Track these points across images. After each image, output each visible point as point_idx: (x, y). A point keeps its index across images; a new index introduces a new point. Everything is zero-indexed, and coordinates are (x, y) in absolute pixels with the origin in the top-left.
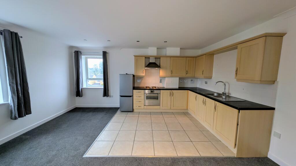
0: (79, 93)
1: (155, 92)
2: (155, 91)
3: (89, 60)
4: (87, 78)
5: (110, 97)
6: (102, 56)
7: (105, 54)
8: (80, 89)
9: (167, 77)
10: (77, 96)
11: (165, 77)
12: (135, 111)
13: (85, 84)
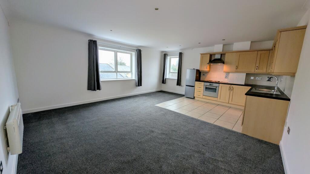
0: (164, 81)
1: (215, 85)
2: (213, 84)
3: (172, 59)
4: (170, 72)
5: (181, 86)
6: (178, 56)
7: (181, 55)
8: (165, 79)
9: (231, 72)
10: (162, 83)
11: (229, 73)
12: (196, 98)
13: (168, 76)
